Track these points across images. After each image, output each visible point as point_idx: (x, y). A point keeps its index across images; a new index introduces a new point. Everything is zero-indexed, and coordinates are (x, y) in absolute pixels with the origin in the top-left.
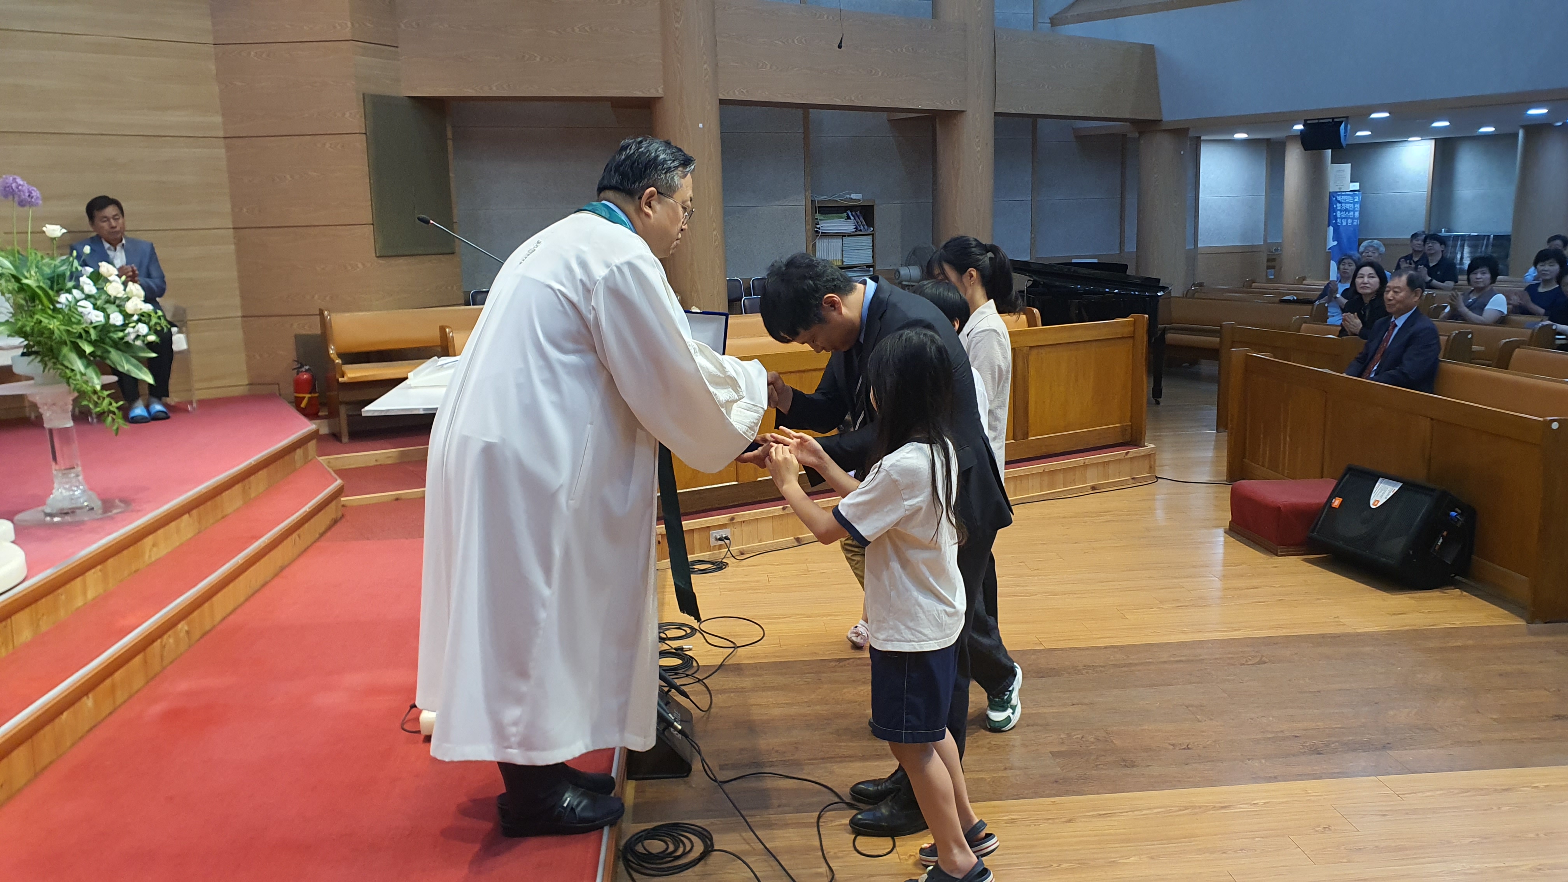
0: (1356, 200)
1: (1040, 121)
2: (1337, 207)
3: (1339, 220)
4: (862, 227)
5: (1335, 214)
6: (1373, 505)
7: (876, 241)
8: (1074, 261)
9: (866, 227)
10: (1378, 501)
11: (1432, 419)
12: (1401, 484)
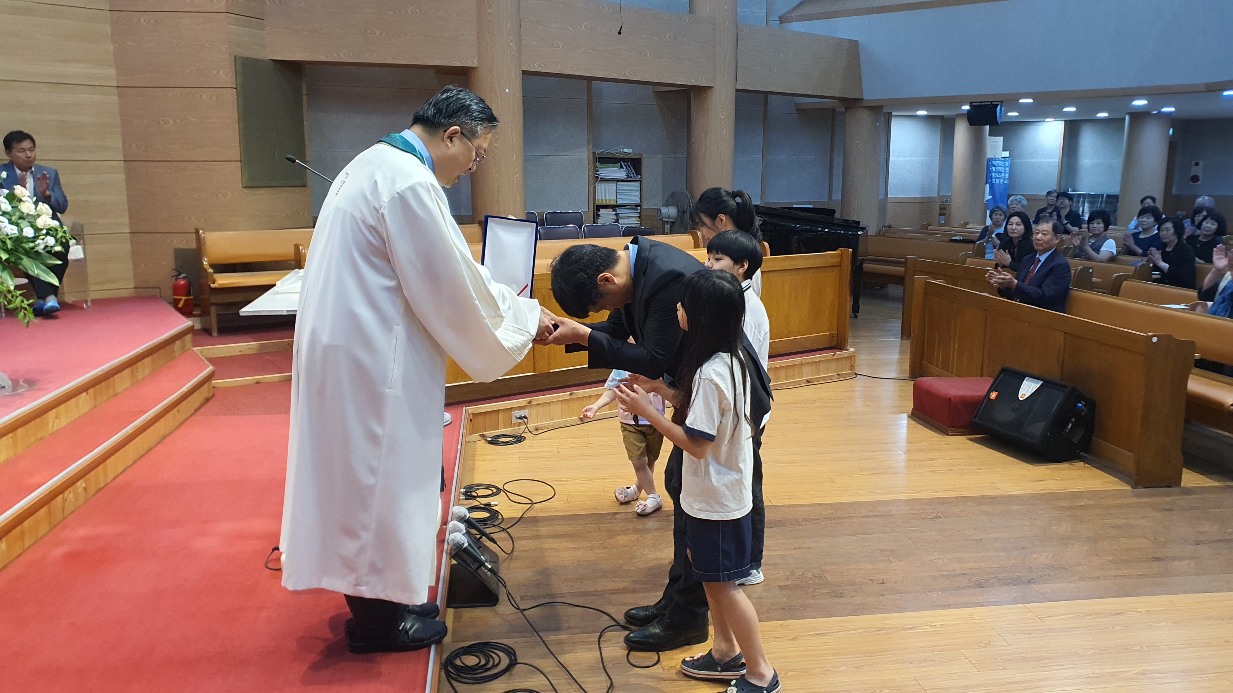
0: (1007, 165)
1: (770, 97)
2: (992, 169)
3: (993, 180)
4: (632, 175)
5: (990, 175)
6: (1021, 397)
7: (643, 186)
8: (794, 206)
9: (635, 175)
10: (1025, 395)
11: (1065, 333)
12: (1042, 382)
